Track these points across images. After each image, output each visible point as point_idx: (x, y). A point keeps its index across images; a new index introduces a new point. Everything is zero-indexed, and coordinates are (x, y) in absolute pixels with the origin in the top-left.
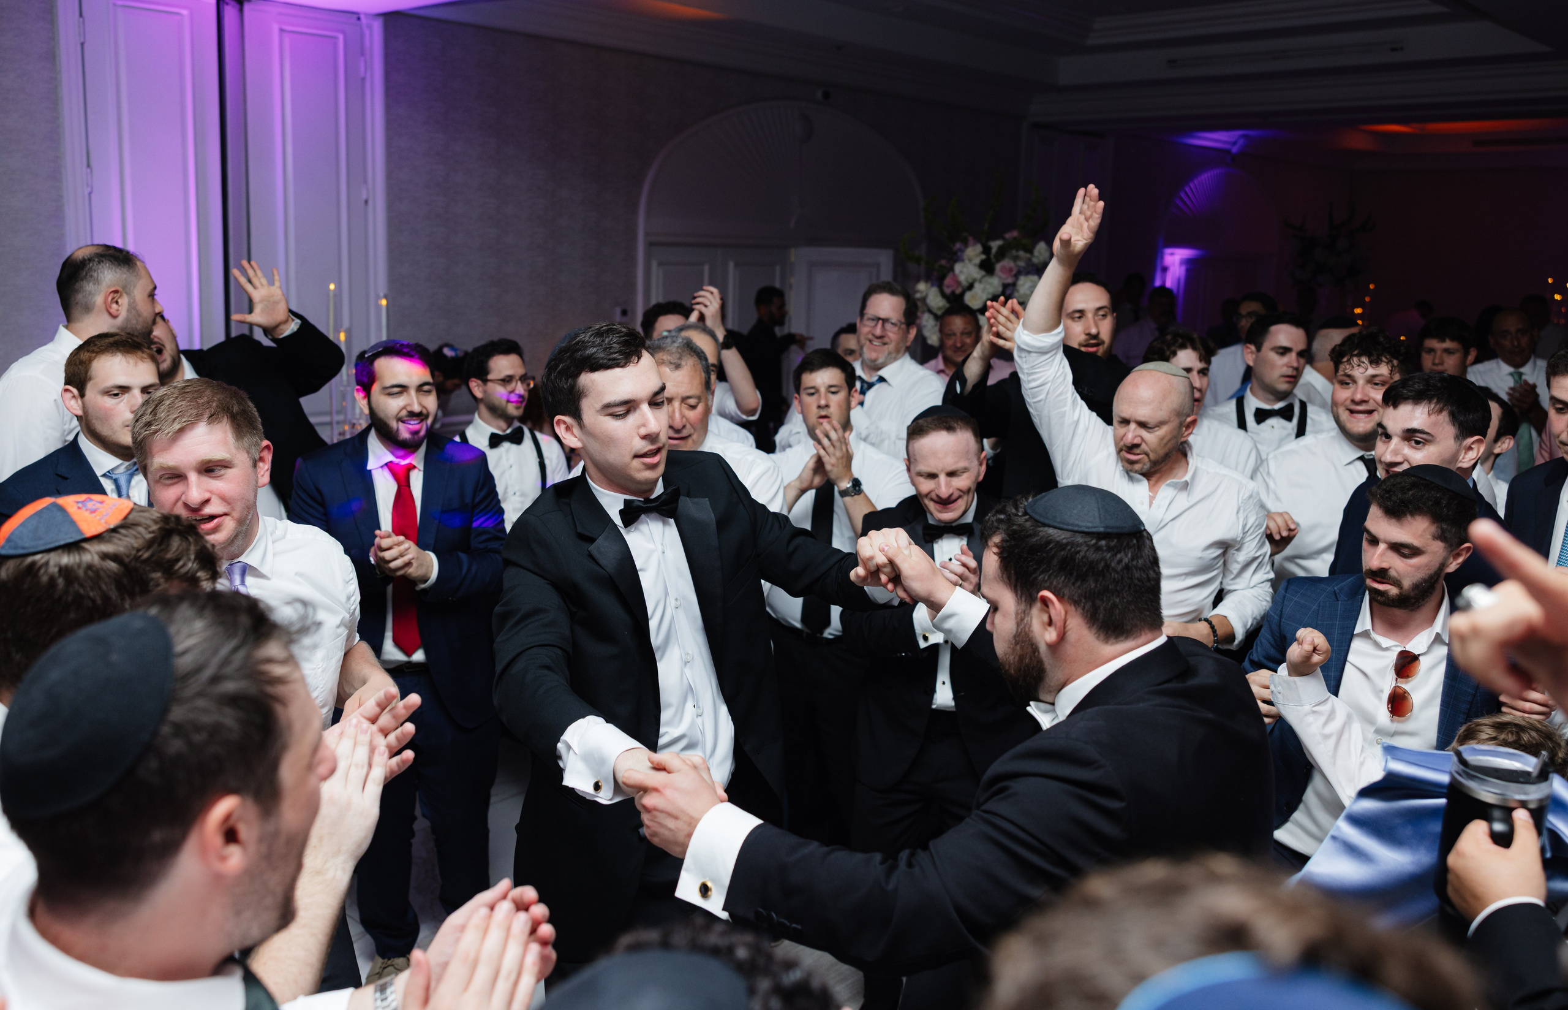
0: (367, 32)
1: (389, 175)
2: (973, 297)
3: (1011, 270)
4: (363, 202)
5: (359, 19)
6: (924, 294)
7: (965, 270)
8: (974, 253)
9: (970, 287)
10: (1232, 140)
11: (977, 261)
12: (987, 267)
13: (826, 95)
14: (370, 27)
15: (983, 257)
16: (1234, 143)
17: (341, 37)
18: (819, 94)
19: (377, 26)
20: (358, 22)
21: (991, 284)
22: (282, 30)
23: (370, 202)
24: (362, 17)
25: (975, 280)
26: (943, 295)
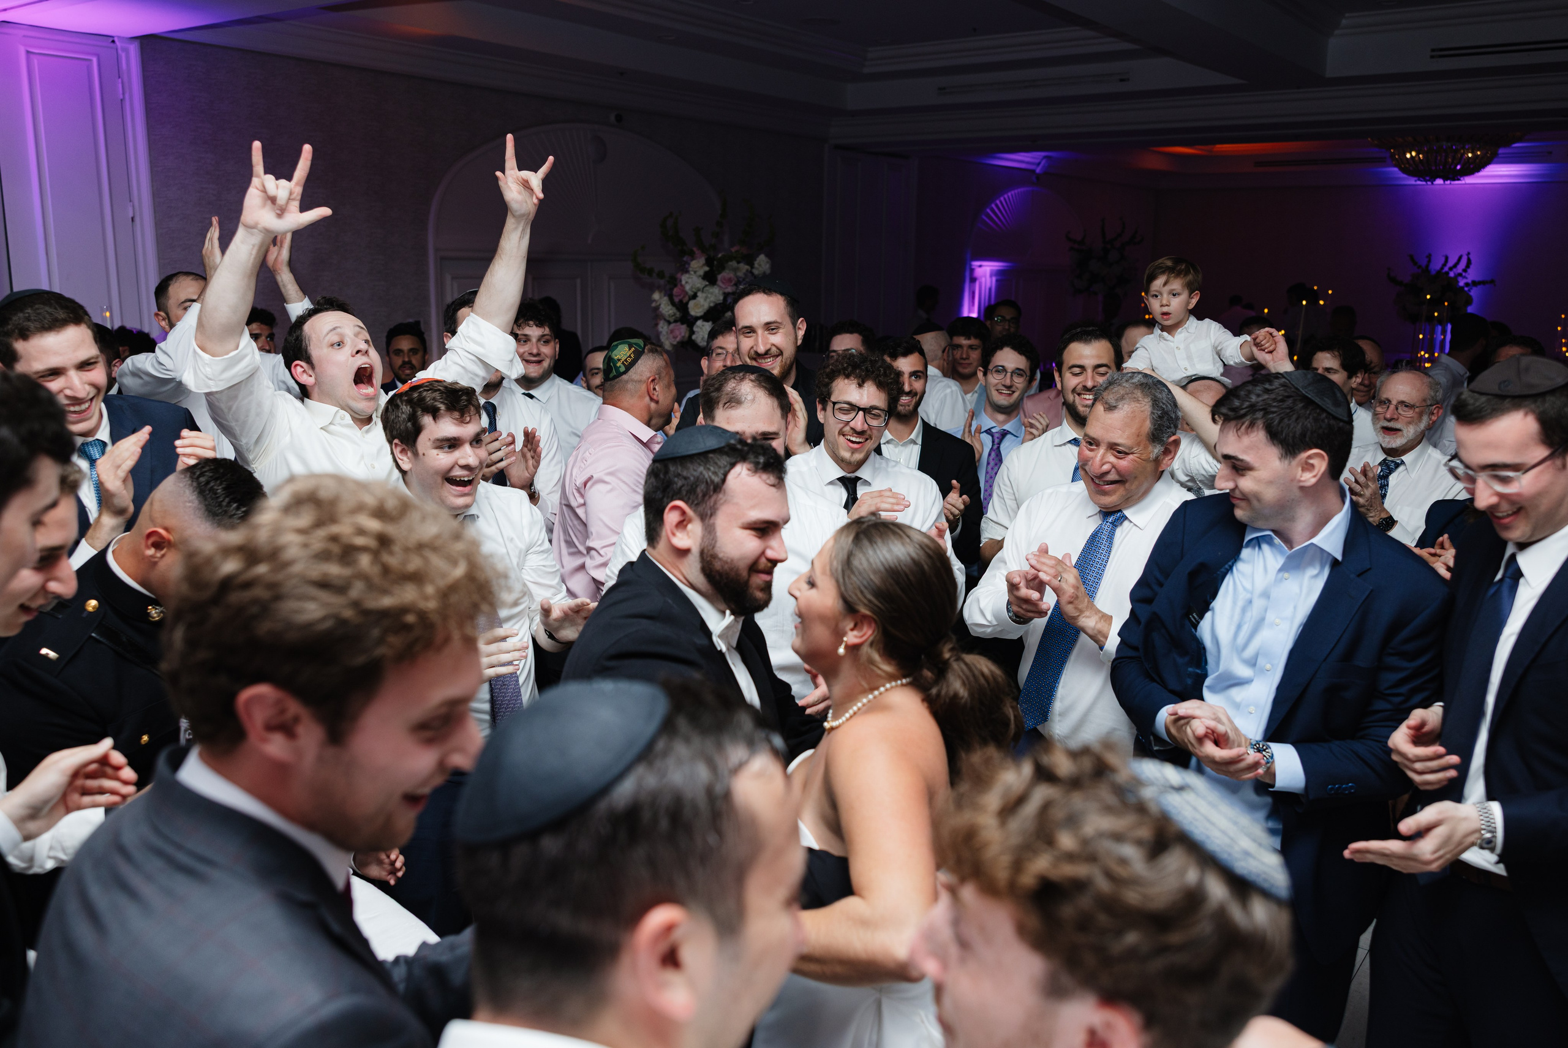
0: (123, 55)
1: (155, 194)
2: (696, 305)
3: (730, 280)
4: (131, 220)
5: (113, 41)
6: (658, 304)
7: (690, 281)
8: (698, 265)
9: (695, 296)
10: (1037, 161)
11: (701, 272)
12: (710, 278)
13: (619, 118)
14: (126, 51)
15: (707, 269)
16: (1039, 164)
17: (95, 60)
18: (612, 118)
19: (134, 49)
20: (112, 45)
21: (712, 293)
22: (28, 52)
23: (137, 219)
24: (116, 39)
25: (699, 290)
26: (673, 303)
